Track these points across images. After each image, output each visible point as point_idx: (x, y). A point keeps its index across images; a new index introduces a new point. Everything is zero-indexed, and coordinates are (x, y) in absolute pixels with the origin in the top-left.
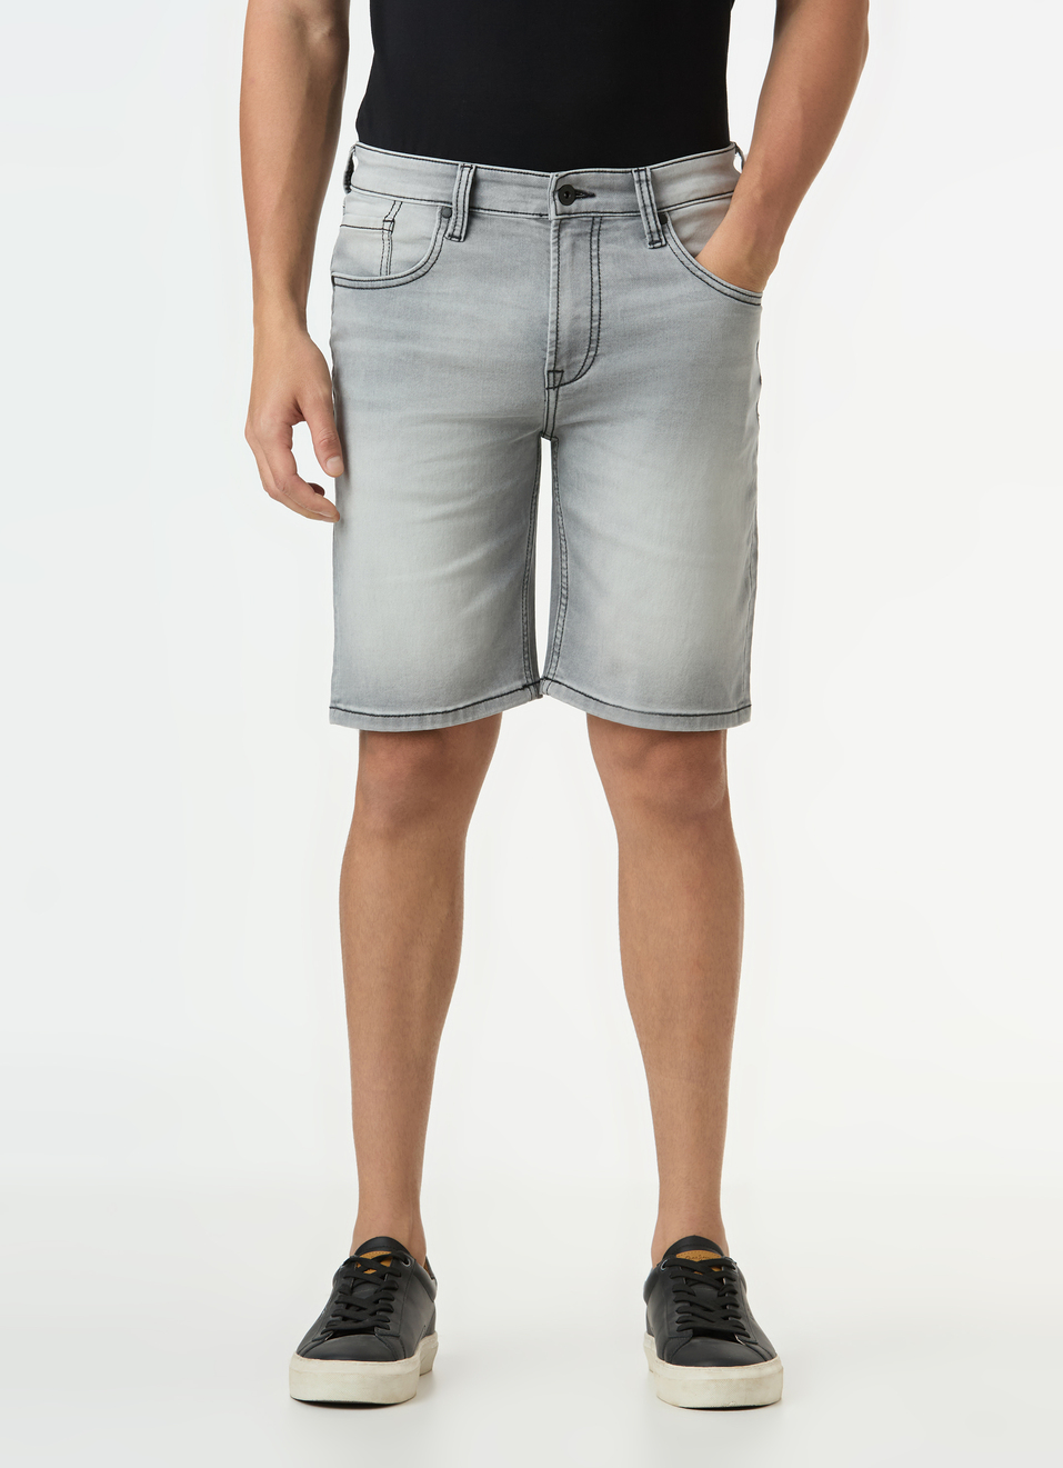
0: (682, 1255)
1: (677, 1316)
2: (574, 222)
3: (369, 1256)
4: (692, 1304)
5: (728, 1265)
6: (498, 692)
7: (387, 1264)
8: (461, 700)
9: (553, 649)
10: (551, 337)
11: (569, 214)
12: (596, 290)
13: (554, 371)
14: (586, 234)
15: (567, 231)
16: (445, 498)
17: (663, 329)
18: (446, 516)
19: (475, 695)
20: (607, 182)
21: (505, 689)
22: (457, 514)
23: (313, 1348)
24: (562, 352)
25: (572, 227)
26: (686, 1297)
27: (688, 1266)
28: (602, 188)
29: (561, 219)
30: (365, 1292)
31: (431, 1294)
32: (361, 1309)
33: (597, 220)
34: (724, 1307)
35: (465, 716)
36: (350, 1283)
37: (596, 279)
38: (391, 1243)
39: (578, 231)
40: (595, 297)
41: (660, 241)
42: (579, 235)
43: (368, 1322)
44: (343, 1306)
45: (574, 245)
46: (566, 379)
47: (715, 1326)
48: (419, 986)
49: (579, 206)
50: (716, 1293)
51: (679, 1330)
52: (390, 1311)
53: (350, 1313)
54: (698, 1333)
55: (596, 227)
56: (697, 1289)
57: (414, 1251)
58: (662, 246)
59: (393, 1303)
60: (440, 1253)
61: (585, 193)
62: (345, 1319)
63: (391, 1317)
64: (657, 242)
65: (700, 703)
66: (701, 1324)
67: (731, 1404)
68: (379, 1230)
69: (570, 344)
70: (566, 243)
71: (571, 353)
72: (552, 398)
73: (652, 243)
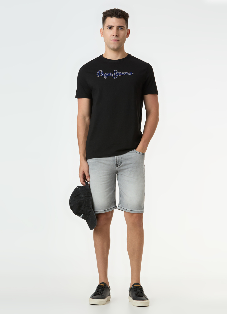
0: (135, 286)
1: (135, 294)
3: (101, 285)
4: (137, 292)
5: (141, 287)
6: (111, 208)
7: (103, 286)
8: (106, 209)
9: (120, 203)
10: (116, 160)
13: (116, 165)
16: (103, 181)
18: (104, 184)
19: (108, 208)
21: (112, 207)
22: (105, 183)
23: (92, 297)
24: (117, 162)
26: (136, 291)
27: (136, 287)
30: (100, 290)
31: (109, 290)
32: (99, 292)
34: (141, 292)
35: (107, 211)
36: (98, 288)
38: (104, 283)
43: (100, 294)
44: (97, 291)
46: (118, 166)
47: (140, 295)
48: (105, 248)
50: (140, 291)
51: (136, 296)
52: (103, 292)
53: (98, 292)
54: (138, 296)
56: (138, 290)
57: (107, 284)
59: (103, 291)
60: (111, 285)
62: (97, 293)
63: (103, 293)
65: (140, 209)
66: (139, 295)
67: (144, 306)
68: (103, 281)
69: (118, 161)
71: (118, 162)
72: (117, 168)
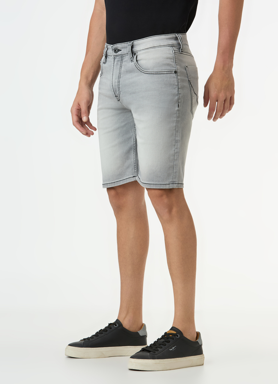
2: (118, 57)
12: (120, 75)
14: (120, 60)
15: (116, 60)
17: (132, 84)
20: (123, 46)
28: (122, 48)
29: (115, 57)
33: (122, 56)
34: (160, 345)
37: (120, 72)
40: (119, 77)
42: (118, 61)
45: (117, 64)
55: (122, 58)
70: (115, 63)
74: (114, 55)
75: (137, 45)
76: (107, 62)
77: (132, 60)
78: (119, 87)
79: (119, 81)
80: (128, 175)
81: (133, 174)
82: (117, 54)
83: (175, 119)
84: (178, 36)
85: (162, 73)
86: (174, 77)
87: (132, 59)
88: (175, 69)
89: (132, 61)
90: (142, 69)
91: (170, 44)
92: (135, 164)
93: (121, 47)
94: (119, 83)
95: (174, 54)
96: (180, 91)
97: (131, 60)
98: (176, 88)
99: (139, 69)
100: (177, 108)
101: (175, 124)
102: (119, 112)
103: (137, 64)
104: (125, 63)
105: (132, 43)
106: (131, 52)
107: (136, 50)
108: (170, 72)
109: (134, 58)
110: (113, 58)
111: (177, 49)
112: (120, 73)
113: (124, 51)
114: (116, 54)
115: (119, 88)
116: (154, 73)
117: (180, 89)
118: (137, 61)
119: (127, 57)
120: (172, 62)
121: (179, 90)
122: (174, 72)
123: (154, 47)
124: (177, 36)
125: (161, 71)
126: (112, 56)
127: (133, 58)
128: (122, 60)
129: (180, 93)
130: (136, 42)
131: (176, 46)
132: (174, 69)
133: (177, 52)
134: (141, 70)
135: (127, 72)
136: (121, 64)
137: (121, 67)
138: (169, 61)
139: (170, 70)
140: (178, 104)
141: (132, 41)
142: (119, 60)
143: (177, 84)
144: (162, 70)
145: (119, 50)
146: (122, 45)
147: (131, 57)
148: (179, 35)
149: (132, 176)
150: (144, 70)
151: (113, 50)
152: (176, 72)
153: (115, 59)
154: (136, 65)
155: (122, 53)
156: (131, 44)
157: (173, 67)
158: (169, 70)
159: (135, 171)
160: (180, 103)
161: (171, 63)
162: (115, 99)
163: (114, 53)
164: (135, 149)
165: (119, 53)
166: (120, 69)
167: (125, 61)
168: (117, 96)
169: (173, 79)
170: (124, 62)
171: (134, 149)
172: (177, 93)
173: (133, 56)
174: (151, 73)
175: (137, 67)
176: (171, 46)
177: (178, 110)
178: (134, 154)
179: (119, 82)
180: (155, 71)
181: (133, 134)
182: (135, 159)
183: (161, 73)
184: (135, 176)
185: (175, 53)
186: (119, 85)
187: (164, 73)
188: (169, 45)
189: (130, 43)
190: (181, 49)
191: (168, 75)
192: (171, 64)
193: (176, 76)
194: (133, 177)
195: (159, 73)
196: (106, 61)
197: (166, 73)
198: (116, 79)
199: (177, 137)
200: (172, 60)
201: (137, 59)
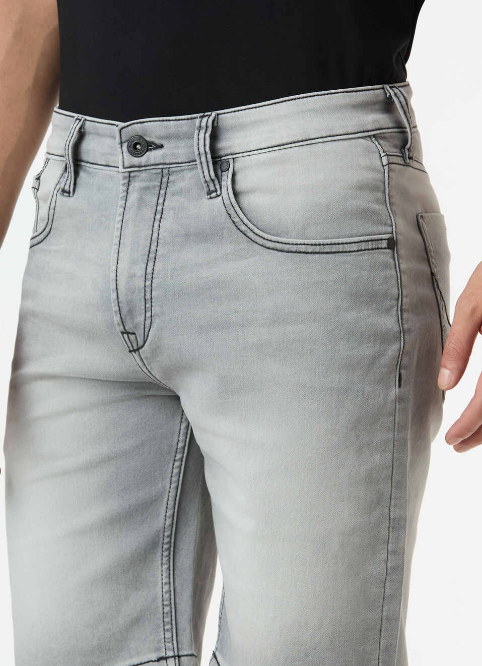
2: (144, 175)
11: (139, 167)
12: (153, 248)
14: (154, 187)
15: (136, 185)
20: (172, 131)
24: (124, 311)
25: (142, 181)
28: (168, 137)
29: (130, 172)
33: (165, 171)
37: (155, 235)
39: (145, 184)
40: (151, 256)
41: (216, 191)
42: (147, 188)
45: (141, 200)
46: (140, 342)
49: (148, 158)
55: (165, 180)
58: (218, 196)
61: (155, 144)
64: (213, 192)
70: (133, 197)
71: (132, 314)
72: (139, 362)
73: (209, 193)
74: (126, 165)
75: (233, 128)
76: (78, 190)
77: (212, 188)
78: (148, 297)
79: (149, 270)
80: (138, 654)
81: (158, 649)
82: (143, 160)
83: (391, 436)
84: (396, 94)
85: (341, 248)
86: (386, 266)
87: (211, 185)
88: (389, 229)
89: (214, 194)
90: (256, 230)
91: (370, 128)
92: (167, 609)
93: (163, 132)
94: (148, 283)
95: (386, 168)
96: (408, 320)
97: (206, 190)
98: (392, 307)
99: (243, 228)
100: (394, 392)
101: (389, 456)
102: (120, 393)
103: (237, 208)
104: (176, 198)
105: (213, 121)
106: (209, 156)
107: (230, 147)
108: (369, 245)
109: (223, 183)
110: (125, 178)
111: (395, 147)
112: (154, 242)
113: (175, 151)
114: (136, 161)
115: (148, 301)
116: (310, 249)
117: (405, 311)
118: (236, 194)
119: (188, 175)
120: (377, 201)
121: (405, 315)
122: (384, 244)
123: (307, 141)
124: (393, 94)
125: (337, 241)
126: (121, 169)
127: (216, 182)
128: (163, 187)
129: (409, 330)
130: (230, 117)
131: (391, 137)
132: (383, 232)
133: (395, 160)
134: (250, 234)
135: (187, 236)
136: (161, 201)
137: (159, 214)
138: (366, 201)
139: (373, 237)
140: (400, 375)
141: (214, 114)
142: (151, 184)
143: (396, 291)
144: (338, 238)
145: (150, 146)
146: (167, 127)
147: (208, 178)
148: (396, 90)
149: (154, 656)
150: (266, 236)
151: (125, 146)
152: (392, 244)
153: (129, 179)
154: (231, 211)
155: (164, 156)
156: (210, 124)
157: (380, 223)
158: (366, 238)
159: (168, 635)
160: (406, 368)
161: (376, 207)
162: (120, 344)
163: (126, 154)
164: (169, 549)
165: (153, 156)
166: (157, 224)
167: (179, 192)
168: (128, 333)
169: (383, 274)
170: (173, 195)
171: (166, 547)
172: (396, 328)
173: (216, 175)
174: (294, 248)
175: (237, 220)
176: (374, 136)
177: (400, 398)
178: (165, 567)
179: (149, 277)
180: (313, 242)
181: (164, 488)
182: (166, 588)
183: (335, 248)
184: (166, 658)
185: (389, 163)
186: (148, 290)
187: (347, 248)
188: (366, 134)
189: (207, 120)
190: (408, 146)
191: (365, 257)
192: (374, 212)
193: (392, 261)
194: (159, 660)
195: (327, 249)
196: (75, 184)
197: (354, 247)
198: (134, 262)
199: (395, 505)
200: (380, 195)
201: (240, 186)
